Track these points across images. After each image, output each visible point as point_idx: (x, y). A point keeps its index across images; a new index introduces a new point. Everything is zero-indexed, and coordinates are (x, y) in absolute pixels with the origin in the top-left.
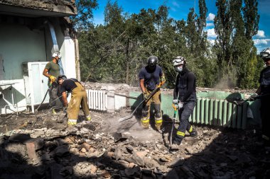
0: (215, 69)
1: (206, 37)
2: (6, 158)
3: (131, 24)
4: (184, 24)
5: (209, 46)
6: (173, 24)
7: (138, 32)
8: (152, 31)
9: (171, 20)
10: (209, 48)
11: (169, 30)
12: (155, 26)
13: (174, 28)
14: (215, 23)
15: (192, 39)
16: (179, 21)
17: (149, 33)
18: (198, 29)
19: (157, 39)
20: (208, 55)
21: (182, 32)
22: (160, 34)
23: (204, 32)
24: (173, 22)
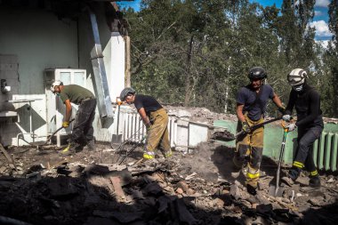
0: (328, 93)
1: (313, 35)
3: (186, 10)
4: (276, 13)
5: (319, 52)
6: (259, 13)
7: (197, 24)
8: (222, 24)
9: (254, 6)
10: (320, 57)
11: (249, 22)
12: (228, 14)
13: (259, 20)
14: (330, 12)
15: (291, 39)
16: (267, 8)
17: (218, 27)
18: (299, 21)
19: (231, 37)
20: (317, 67)
21: (272, 26)
22: (235, 28)
23: (310, 28)
24: (257, 9)
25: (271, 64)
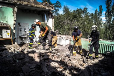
0: (104, 32)
1: (101, 20)
2: (28, 58)
3: (73, 14)
4: (93, 15)
5: (102, 23)
6: (89, 15)
7: (75, 17)
8: (81, 17)
9: (88, 13)
10: (102, 24)
11: (87, 17)
12: (82, 15)
13: (89, 16)
14: (105, 15)
15: (96, 20)
16: (91, 14)
18: (98, 17)
19: (82, 20)
20: (102, 27)
21: (92, 17)
22: (84, 18)
23: (101, 18)
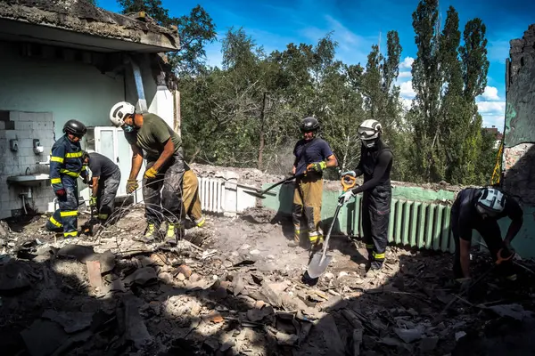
0: (410, 150)
1: (397, 94)
3: (269, 68)
4: (360, 72)
5: (400, 110)
6: (341, 71)
7: (280, 82)
8: (305, 80)
9: (338, 64)
10: (401, 114)
11: (333, 80)
12: (312, 73)
13: (343, 79)
14: (413, 72)
15: (373, 100)
16: (351, 67)
17: (301, 85)
18: (383, 80)
19: (313, 95)
20: (398, 125)
21: (356, 84)
22: (319, 87)
23: (394, 87)
24: (341, 68)
25: (353, 122)
